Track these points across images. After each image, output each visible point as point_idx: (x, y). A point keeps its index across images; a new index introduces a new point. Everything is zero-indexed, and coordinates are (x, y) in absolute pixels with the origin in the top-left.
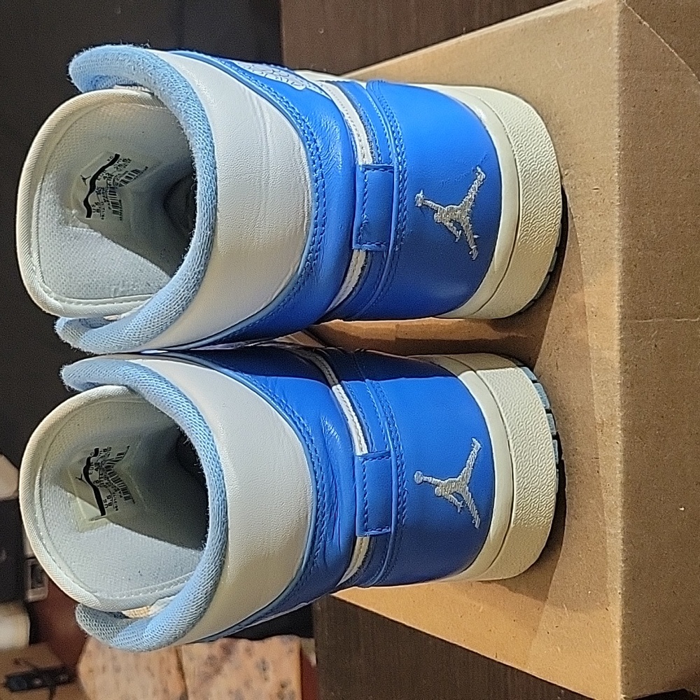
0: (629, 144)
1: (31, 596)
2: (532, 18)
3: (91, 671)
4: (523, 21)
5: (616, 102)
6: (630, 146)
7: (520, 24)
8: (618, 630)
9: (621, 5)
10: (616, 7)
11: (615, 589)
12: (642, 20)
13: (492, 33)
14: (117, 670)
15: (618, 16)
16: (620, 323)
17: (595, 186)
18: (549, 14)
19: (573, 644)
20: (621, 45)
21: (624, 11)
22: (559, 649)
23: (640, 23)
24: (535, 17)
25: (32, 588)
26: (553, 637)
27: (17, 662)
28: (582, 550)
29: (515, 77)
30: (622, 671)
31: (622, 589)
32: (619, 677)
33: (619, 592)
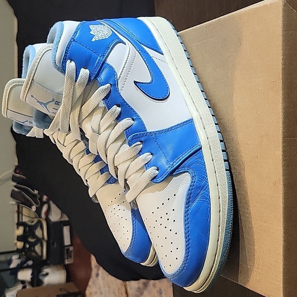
0: (287, 62)
1: (67, 262)
2: (248, 9)
3: (91, 294)
4: (245, 10)
5: (281, 44)
6: (288, 63)
7: (243, 11)
8: (282, 271)
9: (283, 3)
10: (281, 4)
11: (280, 253)
12: (293, 9)
13: (232, 15)
14: (101, 293)
15: (282, 8)
16: (283, 139)
17: (273, 80)
18: (255, 7)
19: (264, 276)
20: (284, 20)
21: (285, 5)
22: (258, 278)
23: (292, 10)
24: (249, 8)
25: (67, 259)
26: (256, 273)
27: (61, 289)
28: (267, 236)
29: (241, 34)
30: (283, 288)
31: (283, 253)
32: (282, 291)
33: (282, 254)
